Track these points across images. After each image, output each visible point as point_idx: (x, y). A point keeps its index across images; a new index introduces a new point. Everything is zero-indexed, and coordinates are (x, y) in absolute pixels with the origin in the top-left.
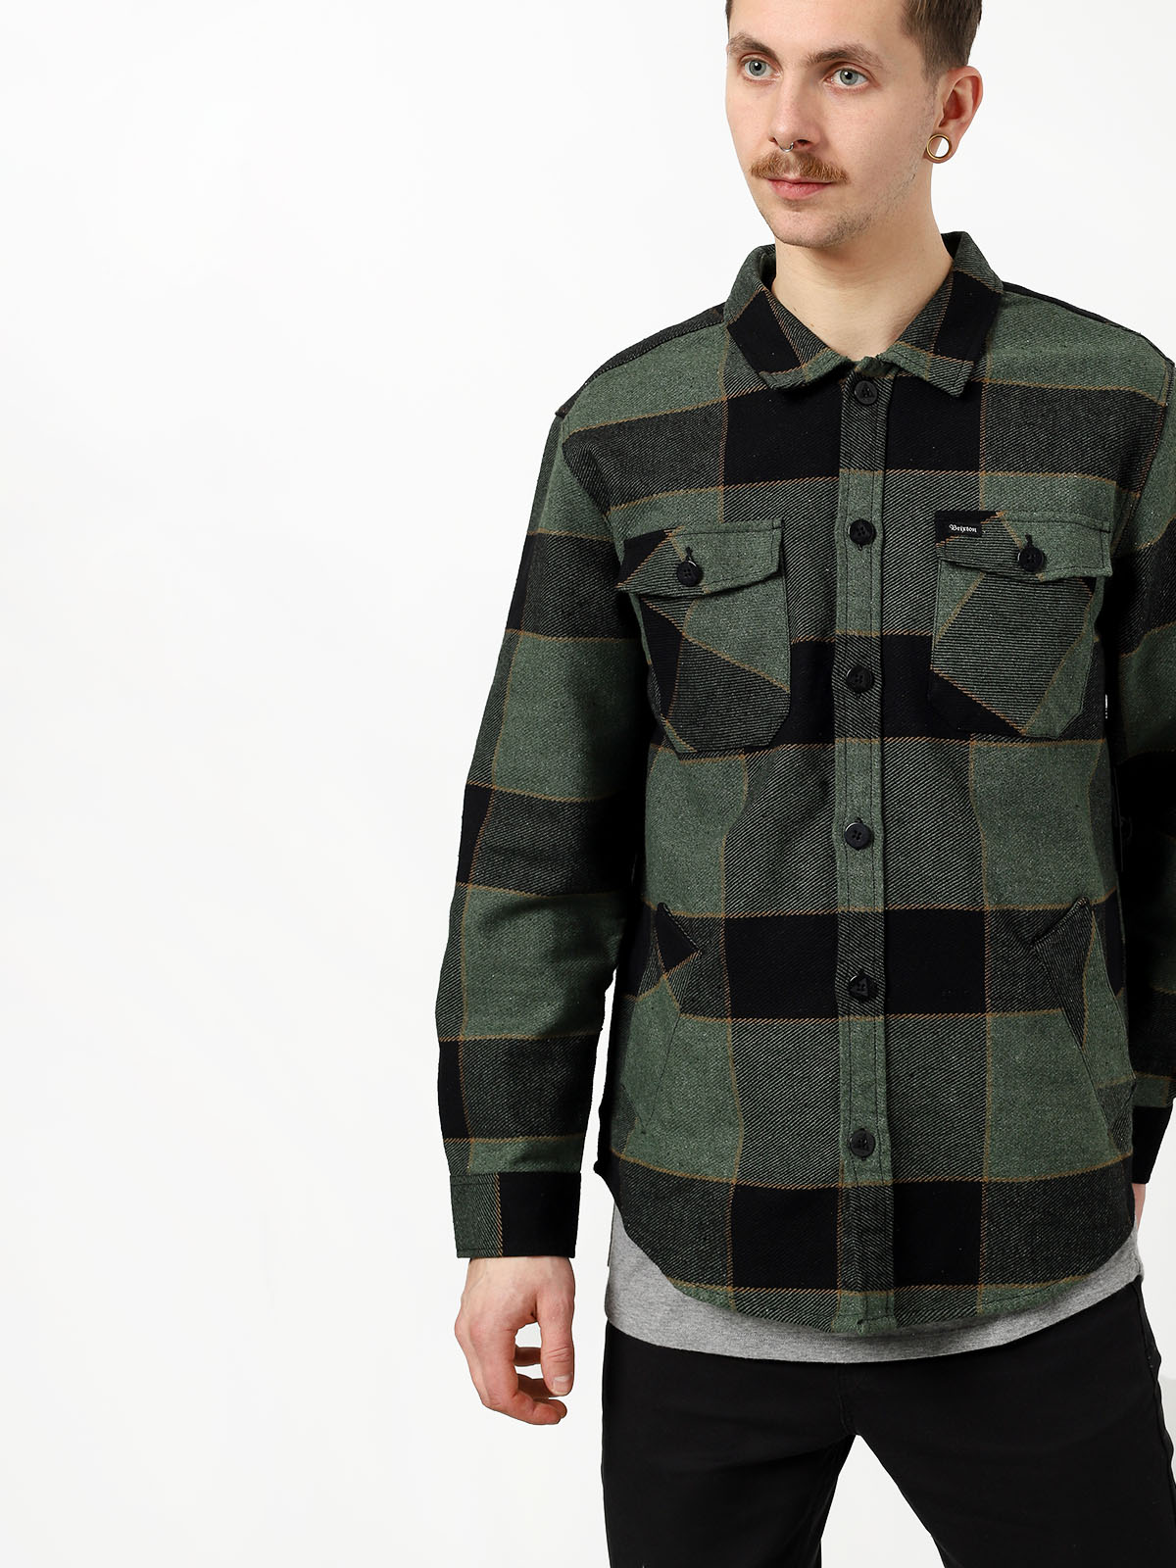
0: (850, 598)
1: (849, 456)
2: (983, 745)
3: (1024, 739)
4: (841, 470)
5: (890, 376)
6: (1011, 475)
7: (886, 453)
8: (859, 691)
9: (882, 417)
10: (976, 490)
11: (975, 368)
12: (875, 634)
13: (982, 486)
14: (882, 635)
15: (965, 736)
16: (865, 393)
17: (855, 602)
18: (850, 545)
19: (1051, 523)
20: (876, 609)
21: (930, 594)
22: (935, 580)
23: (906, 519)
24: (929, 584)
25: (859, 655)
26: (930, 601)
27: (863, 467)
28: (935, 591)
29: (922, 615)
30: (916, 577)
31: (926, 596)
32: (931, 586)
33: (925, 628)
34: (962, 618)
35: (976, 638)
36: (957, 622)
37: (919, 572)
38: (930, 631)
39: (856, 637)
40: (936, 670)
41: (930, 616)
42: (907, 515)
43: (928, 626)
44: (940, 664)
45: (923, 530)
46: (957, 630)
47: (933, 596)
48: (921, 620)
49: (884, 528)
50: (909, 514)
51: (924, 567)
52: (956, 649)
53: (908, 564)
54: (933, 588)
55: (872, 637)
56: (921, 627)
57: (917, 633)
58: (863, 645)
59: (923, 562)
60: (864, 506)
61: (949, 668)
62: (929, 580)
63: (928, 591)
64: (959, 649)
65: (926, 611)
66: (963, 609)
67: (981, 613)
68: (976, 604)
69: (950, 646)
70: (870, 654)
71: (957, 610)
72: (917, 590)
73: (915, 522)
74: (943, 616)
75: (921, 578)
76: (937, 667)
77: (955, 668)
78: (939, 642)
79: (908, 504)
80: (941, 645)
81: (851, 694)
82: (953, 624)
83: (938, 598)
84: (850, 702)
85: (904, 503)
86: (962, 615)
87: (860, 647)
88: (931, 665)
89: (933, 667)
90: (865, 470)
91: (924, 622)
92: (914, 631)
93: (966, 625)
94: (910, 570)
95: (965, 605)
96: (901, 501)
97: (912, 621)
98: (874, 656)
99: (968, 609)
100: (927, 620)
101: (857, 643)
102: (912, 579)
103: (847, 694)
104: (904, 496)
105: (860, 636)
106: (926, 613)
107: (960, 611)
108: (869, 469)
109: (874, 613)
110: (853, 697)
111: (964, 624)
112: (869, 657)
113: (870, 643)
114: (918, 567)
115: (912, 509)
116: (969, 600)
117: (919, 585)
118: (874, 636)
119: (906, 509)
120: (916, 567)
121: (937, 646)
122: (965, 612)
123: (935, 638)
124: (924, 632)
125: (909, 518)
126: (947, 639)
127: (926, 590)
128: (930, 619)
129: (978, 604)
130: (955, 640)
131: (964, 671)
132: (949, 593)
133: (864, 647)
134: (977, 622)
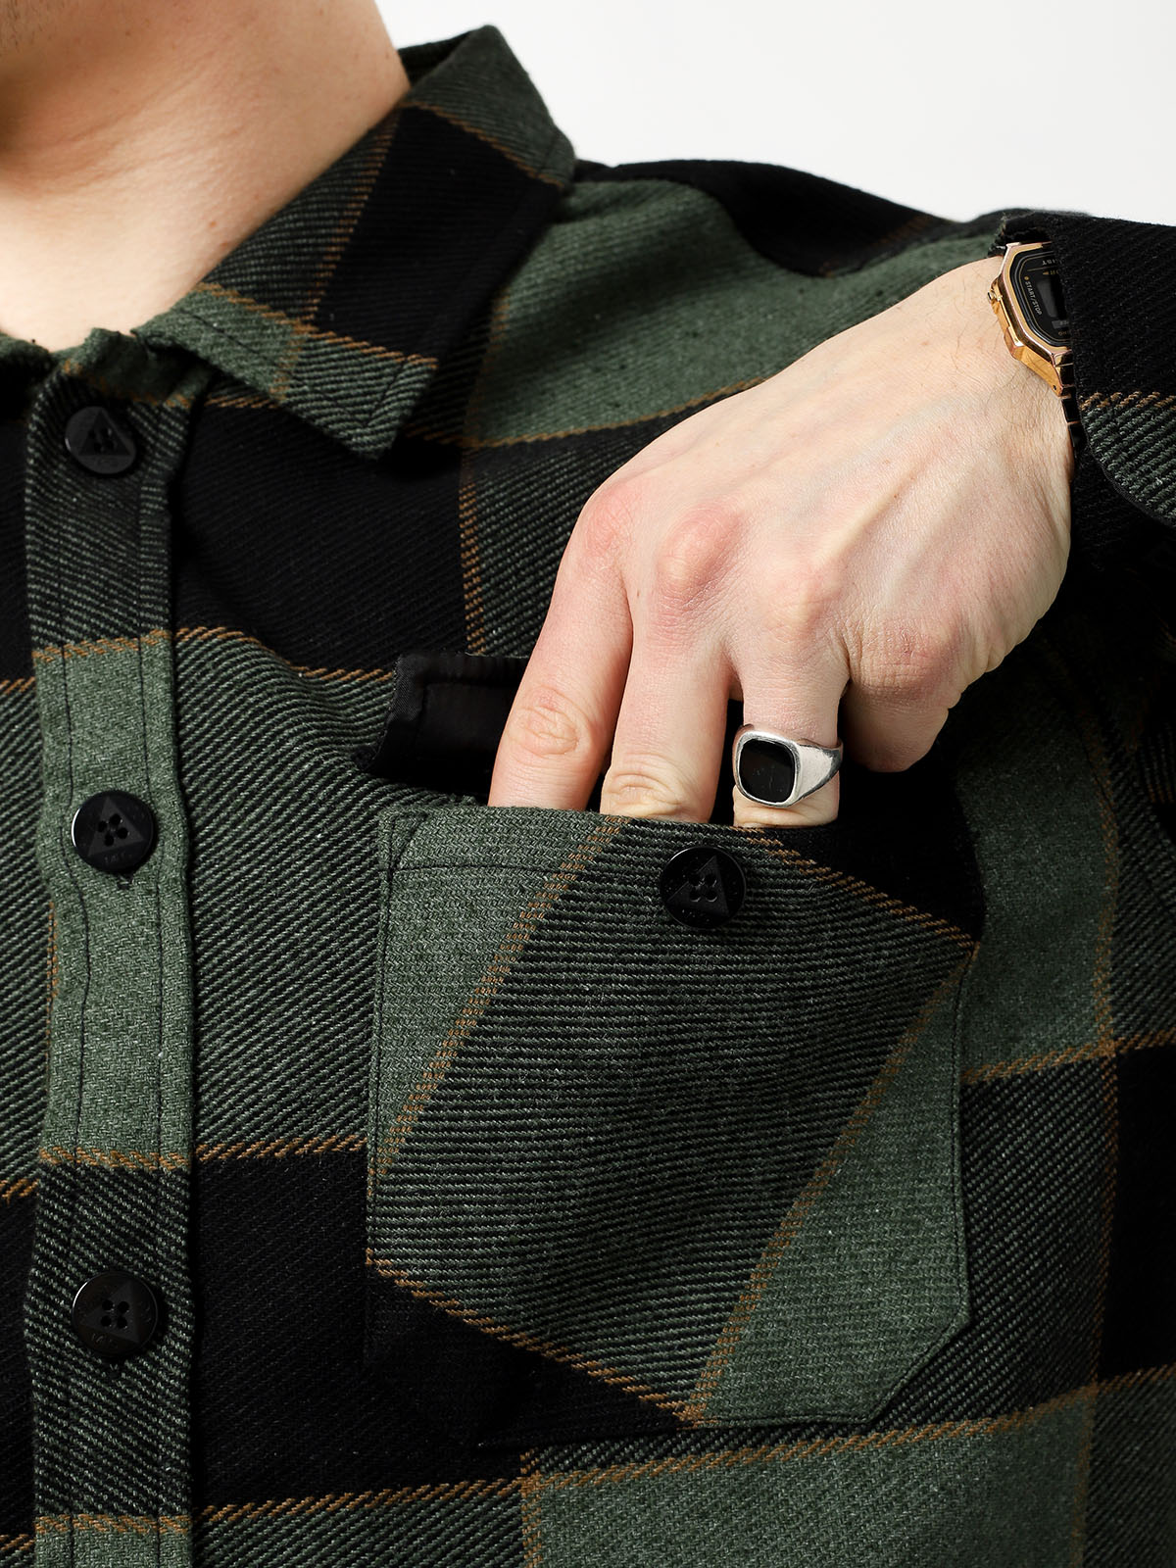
0: (93, 1044)
1: (55, 605)
2: (563, 1484)
3: (703, 1439)
4: (37, 654)
5: (179, 400)
8: (115, 1356)
12: (173, 1160)
14: (194, 1162)
15: (501, 1463)
16: (98, 443)
17: (108, 1056)
20: (176, 1076)
21: (357, 1007)
22: (370, 962)
23: (260, 773)
24: (351, 975)
25: (118, 1232)
26: (356, 1033)
27: (104, 632)
28: (370, 998)
29: (331, 1085)
30: (308, 959)
31: (343, 1017)
32: (357, 983)
33: (342, 1127)
34: (459, 1087)
35: (513, 1150)
36: (445, 1099)
37: (318, 938)
38: (357, 1135)
39: (107, 1172)
40: (385, 1268)
41: (356, 1085)
42: (262, 759)
43: (349, 1121)
44: (399, 1246)
45: (321, 803)
46: (444, 1129)
47: (364, 1015)
48: (326, 1100)
49: (188, 810)
50: (266, 754)
51: (333, 920)
52: (449, 1192)
53: (283, 915)
54: (365, 989)
55: (159, 1172)
56: (329, 1124)
57: (320, 1143)
58: (129, 1202)
59: (329, 905)
60: (120, 752)
61: (427, 1257)
62: (352, 962)
63: (350, 1000)
64: (457, 1192)
65: (341, 1072)
66: (461, 1053)
67: (522, 1066)
68: (503, 1034)
69: (425, 1182)
70: (153, 1229)
71: (444, 1060)
72: (315, 1001)
73: (287, 777)
74: (399, 1083)
75: (324, 958)
76: (389, 1257)
77: (449, 1256)
78: (389, 1171)
79: (258, 724)
80: (394, 1182)
81: (86, 1364)
82: (432, 1108)
83: (382, 1019)
84: (85, 1393)
85: (244, 724)
86: (459, 1075)
87: (120, 1207)
88: (369, 1251)
89: (374, 1257)
90: (113, 637)
91: (337, 1106)
92: (310, 1137)
93: (474, 1108)
94: (290, 934)
95: (467, 1043)
96: (237, 717)
97: (299, 1109)
98: (165, 1238)
99: (479, 1055)
100: (345, 1099)
101: (110, 1194)
102: (297, 966)
103: (76, 1364)
104: (242, 701)
105: (121, 1170)
106: (342, 1078)
107: (454, 1064)
108: (123, 632)
109: (168, 1092)
110: (93, 1374)
111: (466, 1108)
112: (152, 1241)
113: (155, 1193)
114: (315, 922)
115: (273, 737)
116: (481, 1022)
117: (320, 985)
118: (166, 1168)
119: (255, 739)
120: (307, 922)
121: (383, 1182)
122: (469, 1065)
123: (375, 1156)
124: (337, 1142)
125: (268, 766)
126: (413, 1161)
127: (343, 999)
128: (356, 1092)
129: (513, 1034)
130: (441, 1161)
131: (481, 1266)
132: (414, 1000)
133: (134, 1204)
134: (510, 1096)
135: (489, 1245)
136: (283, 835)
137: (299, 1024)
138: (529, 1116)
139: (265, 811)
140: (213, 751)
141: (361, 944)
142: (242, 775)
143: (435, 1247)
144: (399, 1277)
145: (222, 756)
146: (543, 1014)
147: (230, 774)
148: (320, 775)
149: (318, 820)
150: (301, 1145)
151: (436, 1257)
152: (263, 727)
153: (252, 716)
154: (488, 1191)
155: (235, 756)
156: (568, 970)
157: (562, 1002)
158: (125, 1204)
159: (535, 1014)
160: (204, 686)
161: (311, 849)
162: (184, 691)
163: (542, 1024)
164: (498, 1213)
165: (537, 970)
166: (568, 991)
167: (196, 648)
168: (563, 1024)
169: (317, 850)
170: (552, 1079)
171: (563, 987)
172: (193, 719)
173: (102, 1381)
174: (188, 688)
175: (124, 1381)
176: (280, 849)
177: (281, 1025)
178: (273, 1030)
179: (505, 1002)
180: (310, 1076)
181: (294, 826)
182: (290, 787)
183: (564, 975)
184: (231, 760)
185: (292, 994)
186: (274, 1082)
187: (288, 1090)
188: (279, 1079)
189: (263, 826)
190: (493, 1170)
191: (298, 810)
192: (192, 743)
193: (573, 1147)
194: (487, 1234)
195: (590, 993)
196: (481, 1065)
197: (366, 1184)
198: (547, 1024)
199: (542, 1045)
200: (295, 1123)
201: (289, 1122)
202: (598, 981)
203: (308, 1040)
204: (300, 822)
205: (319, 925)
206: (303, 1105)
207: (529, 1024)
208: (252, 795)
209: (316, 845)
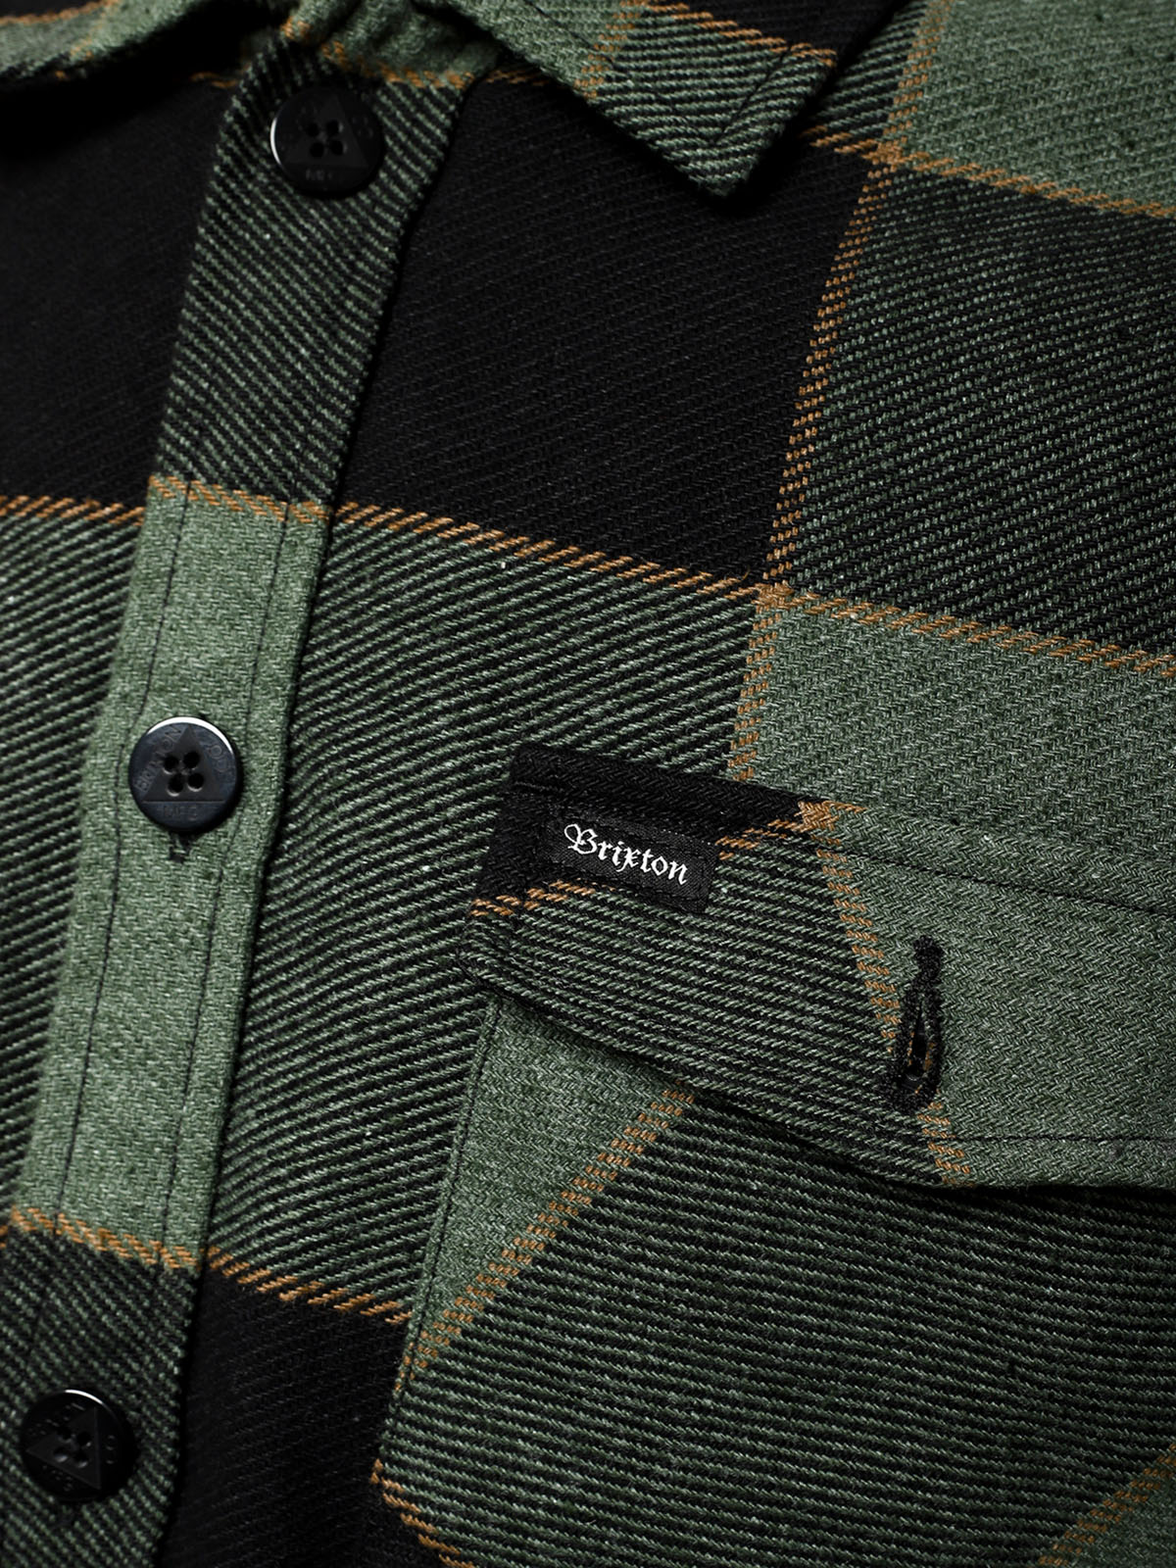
0: (99, 1071)
1: (201, 418)
4: (156, 481)
5: (450, 79)
6: (907, 623)
7: (354, 426)
8: (71, 1496)
9: (380, 254)
10: (730, 673)
11: (829, 83)
12: (177, 1258)
13: (759, 658)
14: (206, 1266)
18: (139, 833)
19: (1055, 903)
20: (198, 1144)
21: (430, 1132)
22: (459, 1075)
23: (386, 751)
24: (433, 1083)
25: (95, 1337)
26: (423, 1166)
27: (246, 480)
28: (451, 1125)
29: (378, 1225)
30: (375, 1039)
31: (411, 1139)
32: (438, 1098)
33: (381, 1285)
34: (547, 1281)
35: (601, 1386)
36: (525, 1292)
37: (396, 1015)
38: (399, 1303)
39: (91, 1255)
40: (393, 1491)
41: (411, 1238)
42: (393, 732)
43: (393, 1280)
44: (419, 1469)
45: (447, 822)
46: (517, 1332)
47: (439, 1145)
48: (368, 1243)
49: (288, 771)
50: (401, 729)
51: (422, 998)
52: (503, 1416)
53: (355, 965)
54: (446, 1110)
55: (159, 1267)
56: (362, 1276)
57: (345, 1299)
58: (116, 1299)
59: (421, 973)
60: (221, 663)
61: (450, 1495)
62: (435, 1067)
63: (423, 1117)
64: (514, 1419)
65: (395, 1212)
66: (561, 1236)
67: (640, 1275)
68: (624, 1225)
69: (475, 1393)
70: (140, 1343)
71: (535, 1239)
72: (374, 1102)
73: (418, 770)
74: (467, 1254)
75: (399, 1046)
76: (402, 1480)
77: (479, 1504)
78: (431, 1366)
79: (406, 681)
80: (434, 1382)
81: (32, 1500)
82: (505, 1300)
83: (460, 1159)
84: (24, 1537)
85: (389, 674)
86: (552, 1265)
87: (102, 1304)
88: (378, 1464)
89: (383, 1474)
90: (255, 491)
91: (379, 1255)
92: (334, 1285)
93: (561, 1314)
94: (358, 996)
95: (572, 1223)
96: (382, 662)
97: (327, 1242)
98: (155, 1359)
99: (584, 1244)
100: (393, 1251)
101: (93, 1284)
102: (357, 1044)
103: (20, 1497)
104: (395, 640)
105: (110, 1256)
106: (393, 1221)
107: (549, 1248)
108: (270, 489)
109: (186, 1163)
110: (40, 1515)
111: (551, 1312)
112: (137, 1359)
113: (150, 1294)
114: (397, 991)
115: (420, 706)
116: (596, 1202)
117: (387, 1081)
118: (169, 1265)
119: (395, 702)
120: (385, 987)
121: (417, 1379)
122: (569, 1255)
123: (416, 1341)
124: (371, 1304)
125: (397, 745)
126: (465, 1361)
127: (415, 1112)
128: (410, 1248)
129: (638, 1228)
130: (503, 1373)
131: (517, 1530)
132: (510, 1148)
133: (121, 1305)
134: (615, 1312)
135: (535, 1505)
136: (378, 848)
137: (346, 1127)
138: (634, 1346)
139: (367, 806)
140: (340, 698)
141: (455, 1046)
142: (362, 746)
143: (465, 1485)
144: (407, 1512)
145: (347, 711)
146: (687, 1208)
147: (347, 738)
148: (462, 784)
149: (432, 844)
150: (320, 1292)
151: (461, 1499)
152: (411, 687)
153: (400, 667)
154: (555, 1432)
155: (362, 717)
156: (736, 1156)
157: (715, 1198)
158: (108, 1301)
159: (676, 1206)
160: (353, 600)
161: (411, 883)
162: (326, 599)
163: (682, 1222)
164: (560, 1464)
165: (694, 1147)
166: (728, 1185)
167: (360, 539)
168: (709, 1228)
169: (420, 887)
170: (677, 1302)
171: (723, 1177)
172: (327, 643)
173: (49, 1525)
174: (335, 595)
175: (75, 1532)
176: (369, 867)
177: (324, 1119)
178: (312, 1122)
179: (639, 1181)
180: (350, 1204)
181: (396, 841)
182: (414, 786)
183: (727, 1162)
184: (355, 720)
185: (344, 1079)
186: (300, 1196)
187: (318, 1213)
188: (308, 1194)
189: (357, 826)
190: (569, 1404)
191: (410, 820)
192: (316, 678)
193: (680, 1406)
194: (536, 1488)
195: (759, 1193)
196: (587, 1259)
197: (396, 1373)
198: (688, 1224)
199: (676, 1252)
200: (318, 1261)
201: (311, 1255)
202: (772, 1181)
203: (356, 1155)
204: (406, 838)
205: (401, 998)
206: (334, 1239)
207: (664, 1218)
208: (363, 776)
209: (419, 880)
